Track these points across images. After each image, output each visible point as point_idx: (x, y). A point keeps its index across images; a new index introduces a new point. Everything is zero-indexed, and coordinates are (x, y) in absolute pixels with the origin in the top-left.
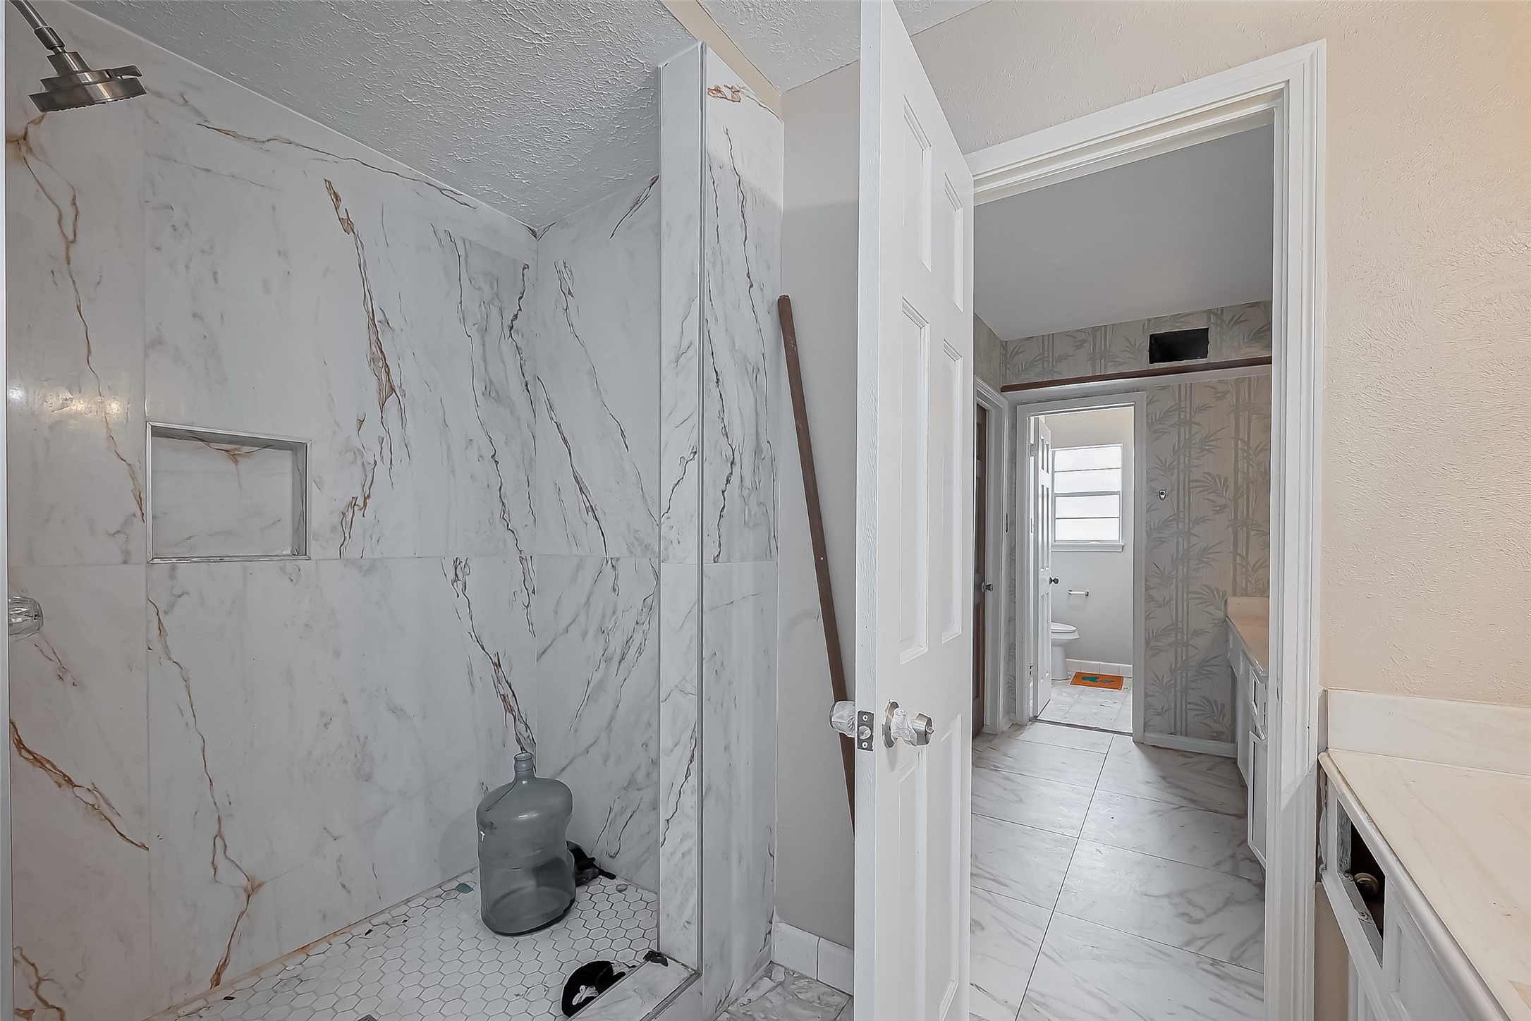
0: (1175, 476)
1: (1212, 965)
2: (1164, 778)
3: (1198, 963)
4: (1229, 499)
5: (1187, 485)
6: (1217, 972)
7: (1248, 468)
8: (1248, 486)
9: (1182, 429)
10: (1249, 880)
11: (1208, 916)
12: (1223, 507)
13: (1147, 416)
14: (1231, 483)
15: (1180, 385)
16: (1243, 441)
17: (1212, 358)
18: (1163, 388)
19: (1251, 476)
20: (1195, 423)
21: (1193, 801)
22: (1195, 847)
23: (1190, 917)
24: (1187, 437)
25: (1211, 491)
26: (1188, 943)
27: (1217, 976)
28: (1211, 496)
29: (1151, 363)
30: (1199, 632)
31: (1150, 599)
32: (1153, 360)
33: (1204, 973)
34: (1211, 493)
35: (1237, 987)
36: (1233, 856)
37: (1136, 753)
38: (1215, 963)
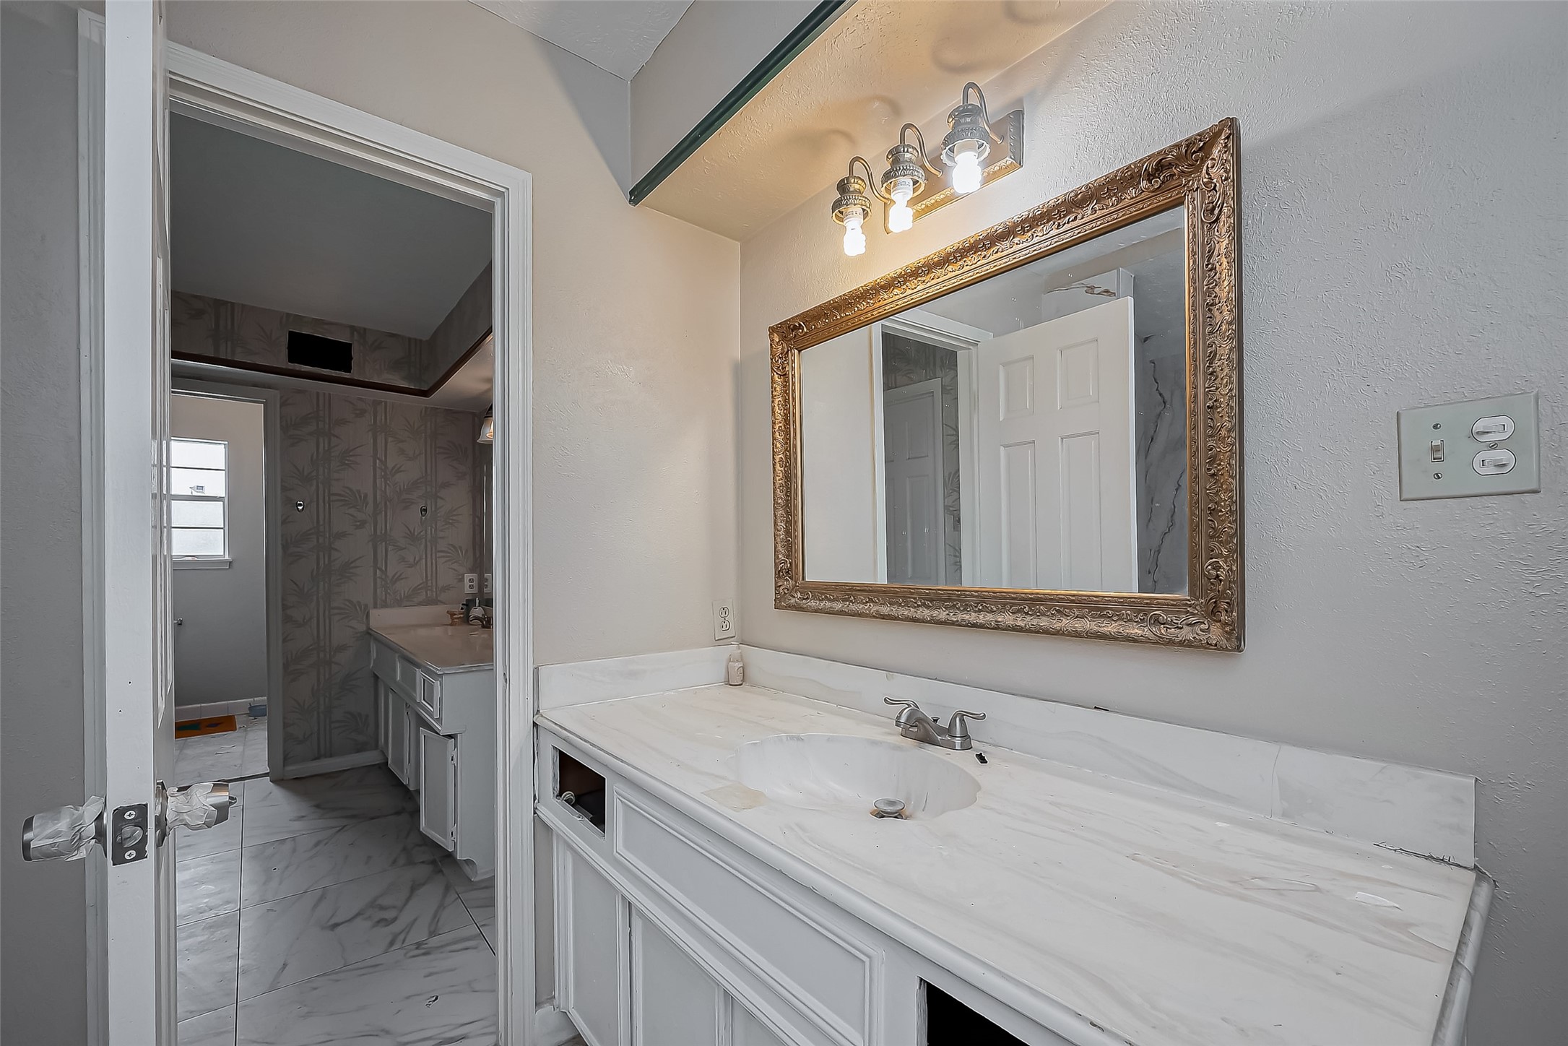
0: (314, 488)
1: (417, 948)
2: (318, 806)
3: (405, 954)
4: (369, 515)
5: (327, 498)
6: (423, 951)
7: (385, 487)
8: (386, 504)
9: (321, 440)
10: (423, 862)
11: (401, 910)
12: (363, 524)
13: (281, 418)
14: (370, 499)
15: (318, 394)
16: (381, 461)
17: (355, 374)
18: (299, 392)
19: (388, 494)
20: (335, 436)
21: (353, 817)
22: (369, 858)
23: (386, 920)
24: (326, 449)
25: (351, 506)
26: (392, 943)
27: (424, 954)
28: (352, 511)
29: (289, 361)
30: (342, 648)
31: (287, 619)
32: (291, 360)
33: (413, 959)
34: (352, 507)
35: (442, 953)
36: (404, 849)
37: (278, 793)
38: (419, 945)
